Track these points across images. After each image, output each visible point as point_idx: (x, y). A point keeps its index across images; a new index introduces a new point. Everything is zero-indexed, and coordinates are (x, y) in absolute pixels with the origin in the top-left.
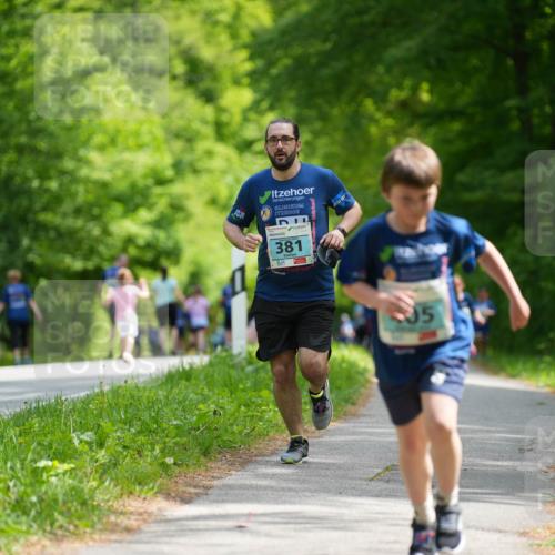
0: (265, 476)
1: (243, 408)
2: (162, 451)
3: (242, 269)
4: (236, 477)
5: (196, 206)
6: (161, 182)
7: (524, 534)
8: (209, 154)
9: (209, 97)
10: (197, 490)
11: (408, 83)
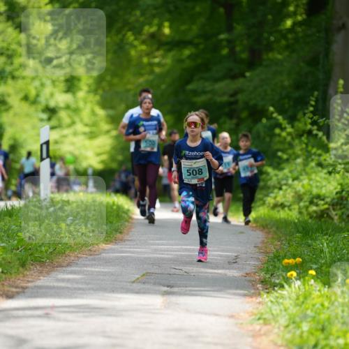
0: (63, 280)
3: (47, 143)
4: (44, 281)
5: (14, 101)
7: (232, 317)
8: (23, 66)
9: (20, 27)
10: (18, 290)
11: (156, 21)
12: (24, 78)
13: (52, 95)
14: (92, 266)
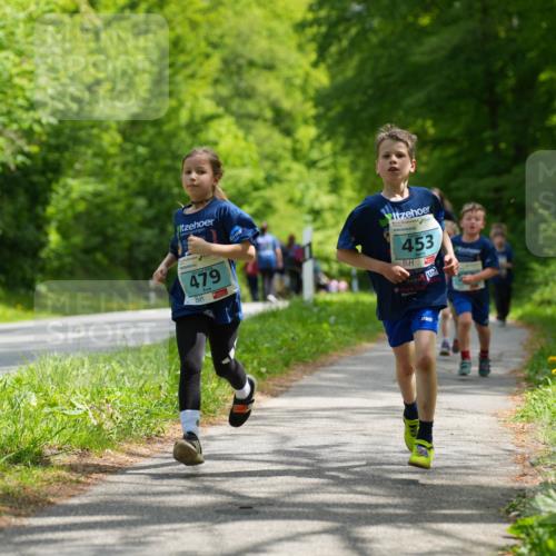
0: (326, 380)
1: (311, 336)
2: (259, 364)
3: (310, 245)
4: (307, 380)
5: (280, 204)
6: (257, 188)
7: (495, 415)
8: (289, 170)
9: (288, 132)
10: (282, 389)
12: (289, 181)
13: (317, 197)
14: (354, 365)
